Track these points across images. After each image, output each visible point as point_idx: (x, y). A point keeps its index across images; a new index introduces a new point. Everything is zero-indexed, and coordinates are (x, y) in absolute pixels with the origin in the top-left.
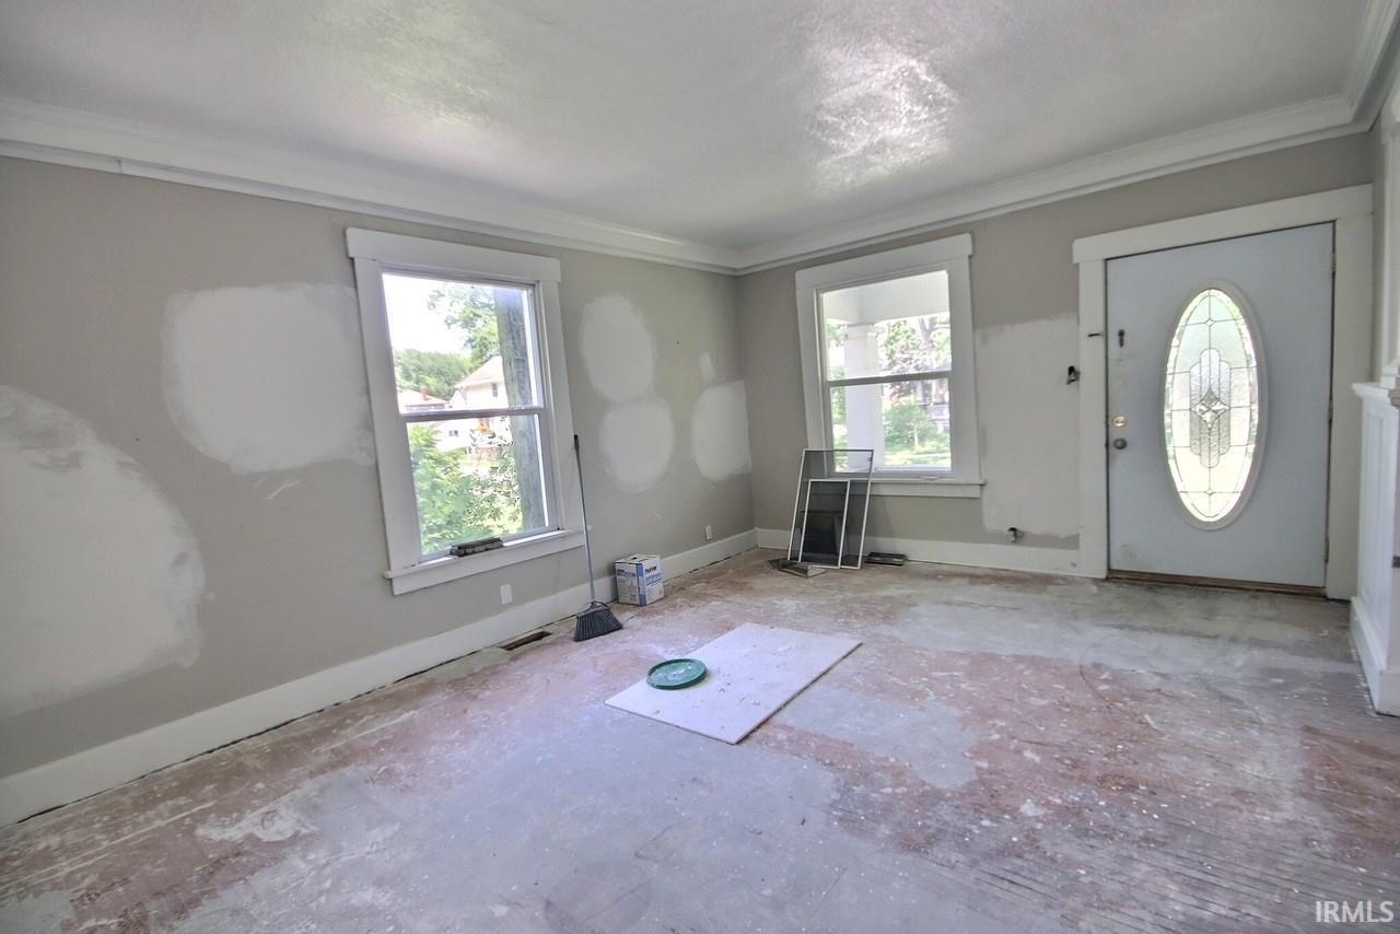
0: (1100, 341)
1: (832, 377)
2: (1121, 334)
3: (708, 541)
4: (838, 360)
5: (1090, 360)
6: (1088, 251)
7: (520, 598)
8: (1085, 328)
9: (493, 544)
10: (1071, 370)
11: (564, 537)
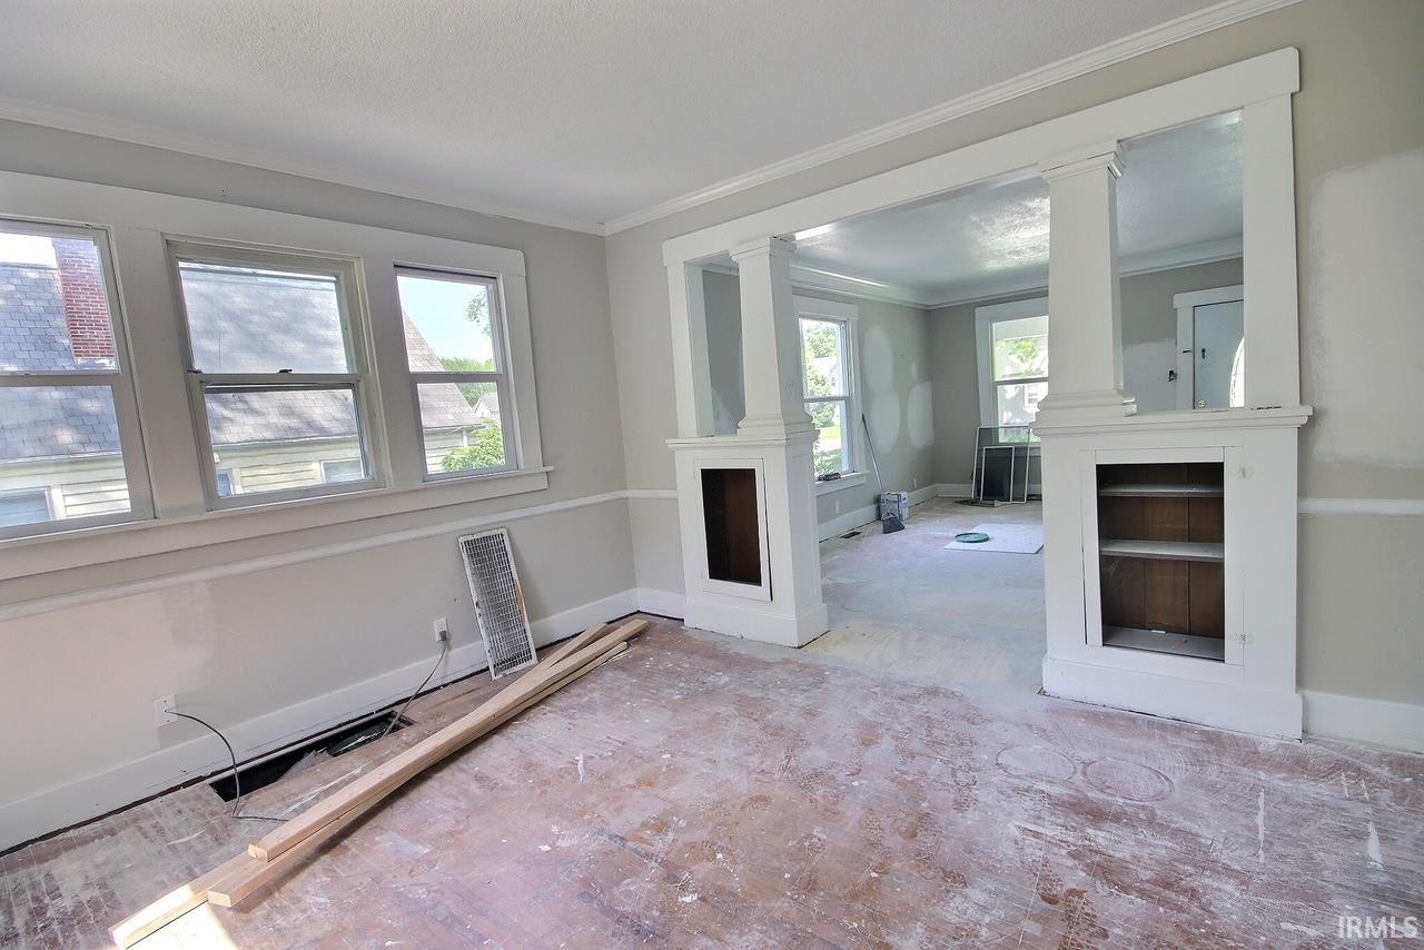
0: (1190, 354)
1: (997, 379)
2: (1203, 351)
3: (914, 489)
4: (1003, 370)
5: (1183, 366)
6: (1184, 302)
7: (843, 512)
8: (1180, 348)
9: (836, 476)
10: (1171, 372)
11: (858, 476)
